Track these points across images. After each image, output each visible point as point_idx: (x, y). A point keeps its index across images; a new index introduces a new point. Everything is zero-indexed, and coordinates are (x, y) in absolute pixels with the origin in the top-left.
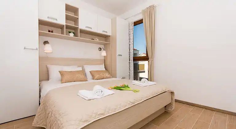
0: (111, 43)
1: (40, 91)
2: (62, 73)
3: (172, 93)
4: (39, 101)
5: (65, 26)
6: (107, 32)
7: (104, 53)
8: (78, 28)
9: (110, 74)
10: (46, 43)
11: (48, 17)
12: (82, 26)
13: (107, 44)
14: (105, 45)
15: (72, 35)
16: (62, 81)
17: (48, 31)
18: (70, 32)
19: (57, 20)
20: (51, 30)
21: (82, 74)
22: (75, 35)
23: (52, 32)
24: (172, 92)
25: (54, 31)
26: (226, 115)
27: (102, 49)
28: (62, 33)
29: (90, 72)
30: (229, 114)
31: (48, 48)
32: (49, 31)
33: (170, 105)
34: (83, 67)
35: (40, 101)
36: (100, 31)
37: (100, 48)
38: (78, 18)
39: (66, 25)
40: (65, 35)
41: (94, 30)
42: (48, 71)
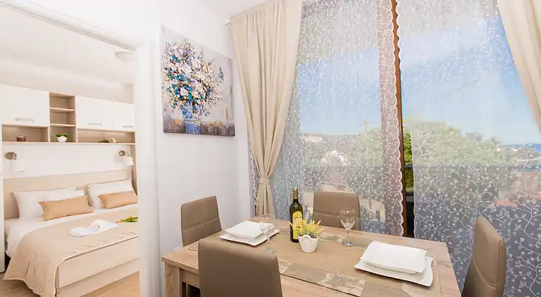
2: (44, 205)
5: (49, 128)
7: (129, 161)
8: (74, 127)
12: (82, 123)
16: (45, 218)
18: (58, 136)
19: (33, 121)
23: (24, 141)
25: (27, 139)
28: (44, 140)
29: (100, 197)
32: (18, 139)
34: (86, 189)
37: (123, 152)
39: (51, 126)
40: (49, 143)
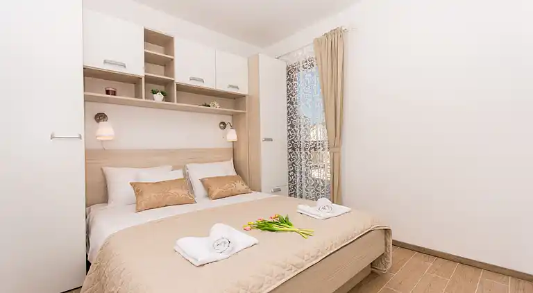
0: (247, 112)
1: (88, 232)
2: (138, 188)
3: (387, 232)
4: (87, 256)
5: (143, 79)
6: (237, 88)
7: (232, 135)
8: (173, 81)
9: (246, 184)
10: (100, 117)
11: (105, 62)
12: (182, 75)
13: (238, 114)
14: (234, 116)
15: (159, 98)
16: (138, 206)
17: (105, 92)
18: (154, 92)
19: (125, 67)
20: (110, 89)
21: (184, 187)
22: (167, 97)
23: (114, 93)
24: (386, 229)
25: (117, 92)
26: (505, 277)
27: (228, 126)
28: (138, 95)
29: (202, 181)
30: (512, 276)
31: (105, 131)
32: (108, 92)
33: (382, 257)
34: (184, 169)
35: (89, 255)
36: (223, 88)
37: (223, 123)
38: (172, 60)
39: (146, 77)
40: (144, 100)
41: (208, 85)
42: (105, 181)
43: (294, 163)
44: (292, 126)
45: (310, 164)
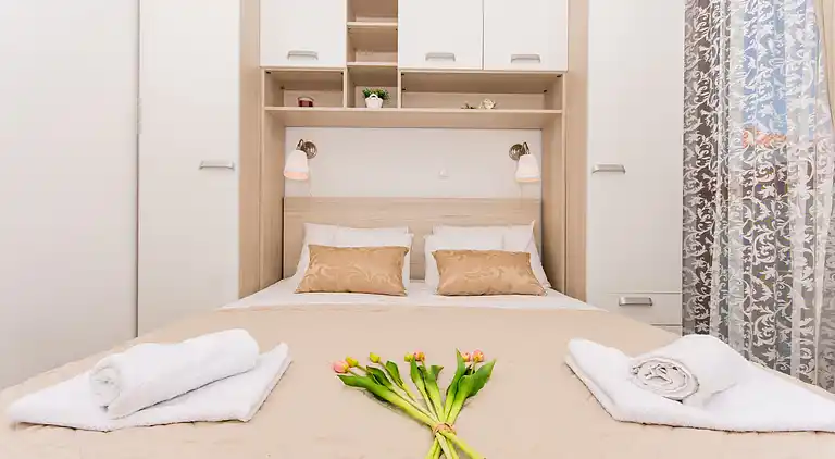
0: (562, 111)
8: (396, 68)
11: (290, 55)
13: (550, 122)
14: (547, 126)
15: (374, 101)
19: (316, 57)
23: (311, 105)
32: (301, 104)
36: (499, 62)
37: (517, 147)
39: (348, 67)
41: (468, 62)
43: (707, 235)
44: (705, 130)
45: (756, 233)
